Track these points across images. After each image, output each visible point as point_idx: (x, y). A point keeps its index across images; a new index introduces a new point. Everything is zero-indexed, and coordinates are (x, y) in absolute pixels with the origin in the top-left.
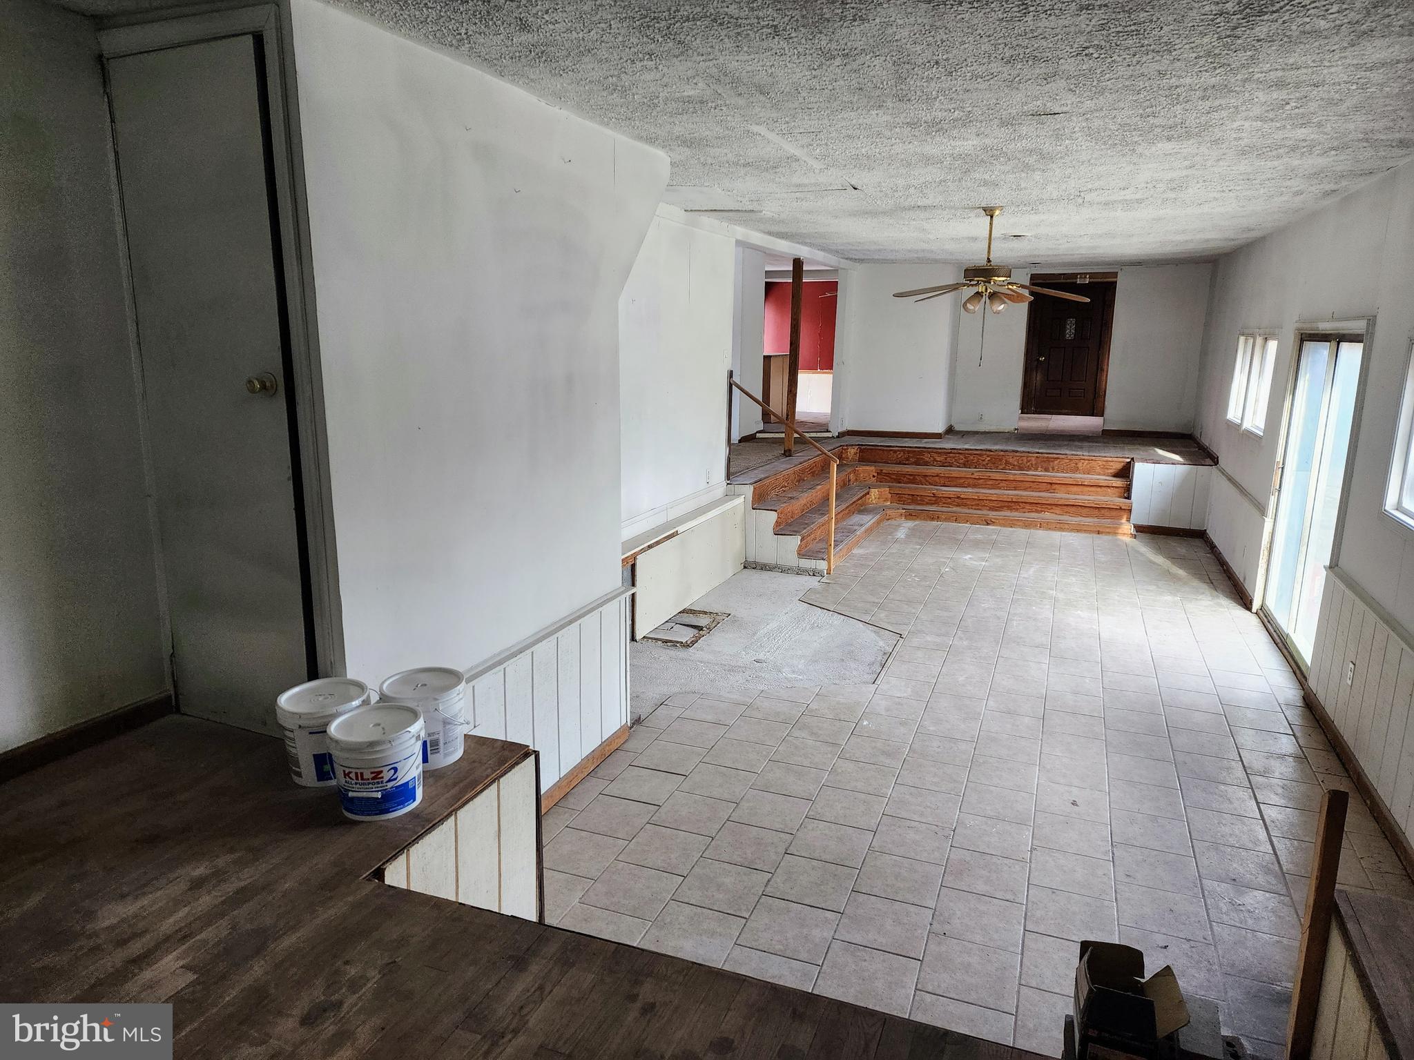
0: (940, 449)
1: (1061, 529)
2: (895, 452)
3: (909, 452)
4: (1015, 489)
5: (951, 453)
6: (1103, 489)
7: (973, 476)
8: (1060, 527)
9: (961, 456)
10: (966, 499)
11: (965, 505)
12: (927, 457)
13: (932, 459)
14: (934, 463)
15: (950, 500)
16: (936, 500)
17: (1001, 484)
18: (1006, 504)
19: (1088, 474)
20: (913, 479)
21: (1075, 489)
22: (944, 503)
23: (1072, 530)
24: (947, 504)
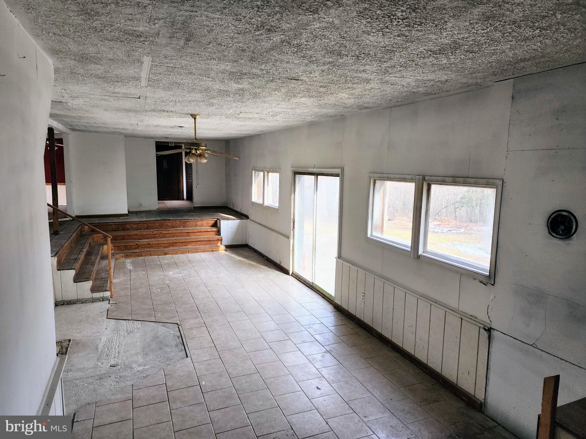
0: (134, 222)
1: (198, 252)
2: (111, 225)
3: (118, 225)
4: (173, 237)
5: (140, 223)
6: (209, 232)
7: (153, 233)
8: (197, 251)
9: (146, 225)
10: (152, 244)
11: (152, 247)
12: (128, 226)
13: (131, 227)
14: (132, 229)
15: (144, 246)
16: (138, 246)
17: (167, 235)
18: (171, 244)
19: (201, 227)
20: (123, 238)
21: (198, 234)
22: (142, 247)
23: (202, 252)
24: (143, 248)
